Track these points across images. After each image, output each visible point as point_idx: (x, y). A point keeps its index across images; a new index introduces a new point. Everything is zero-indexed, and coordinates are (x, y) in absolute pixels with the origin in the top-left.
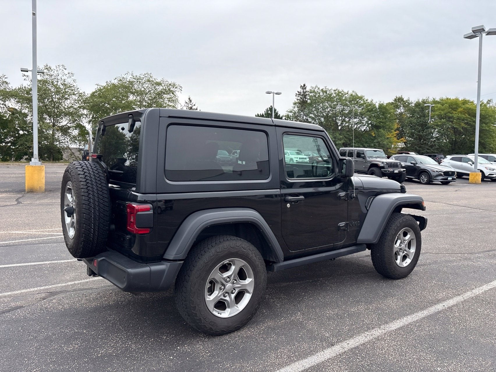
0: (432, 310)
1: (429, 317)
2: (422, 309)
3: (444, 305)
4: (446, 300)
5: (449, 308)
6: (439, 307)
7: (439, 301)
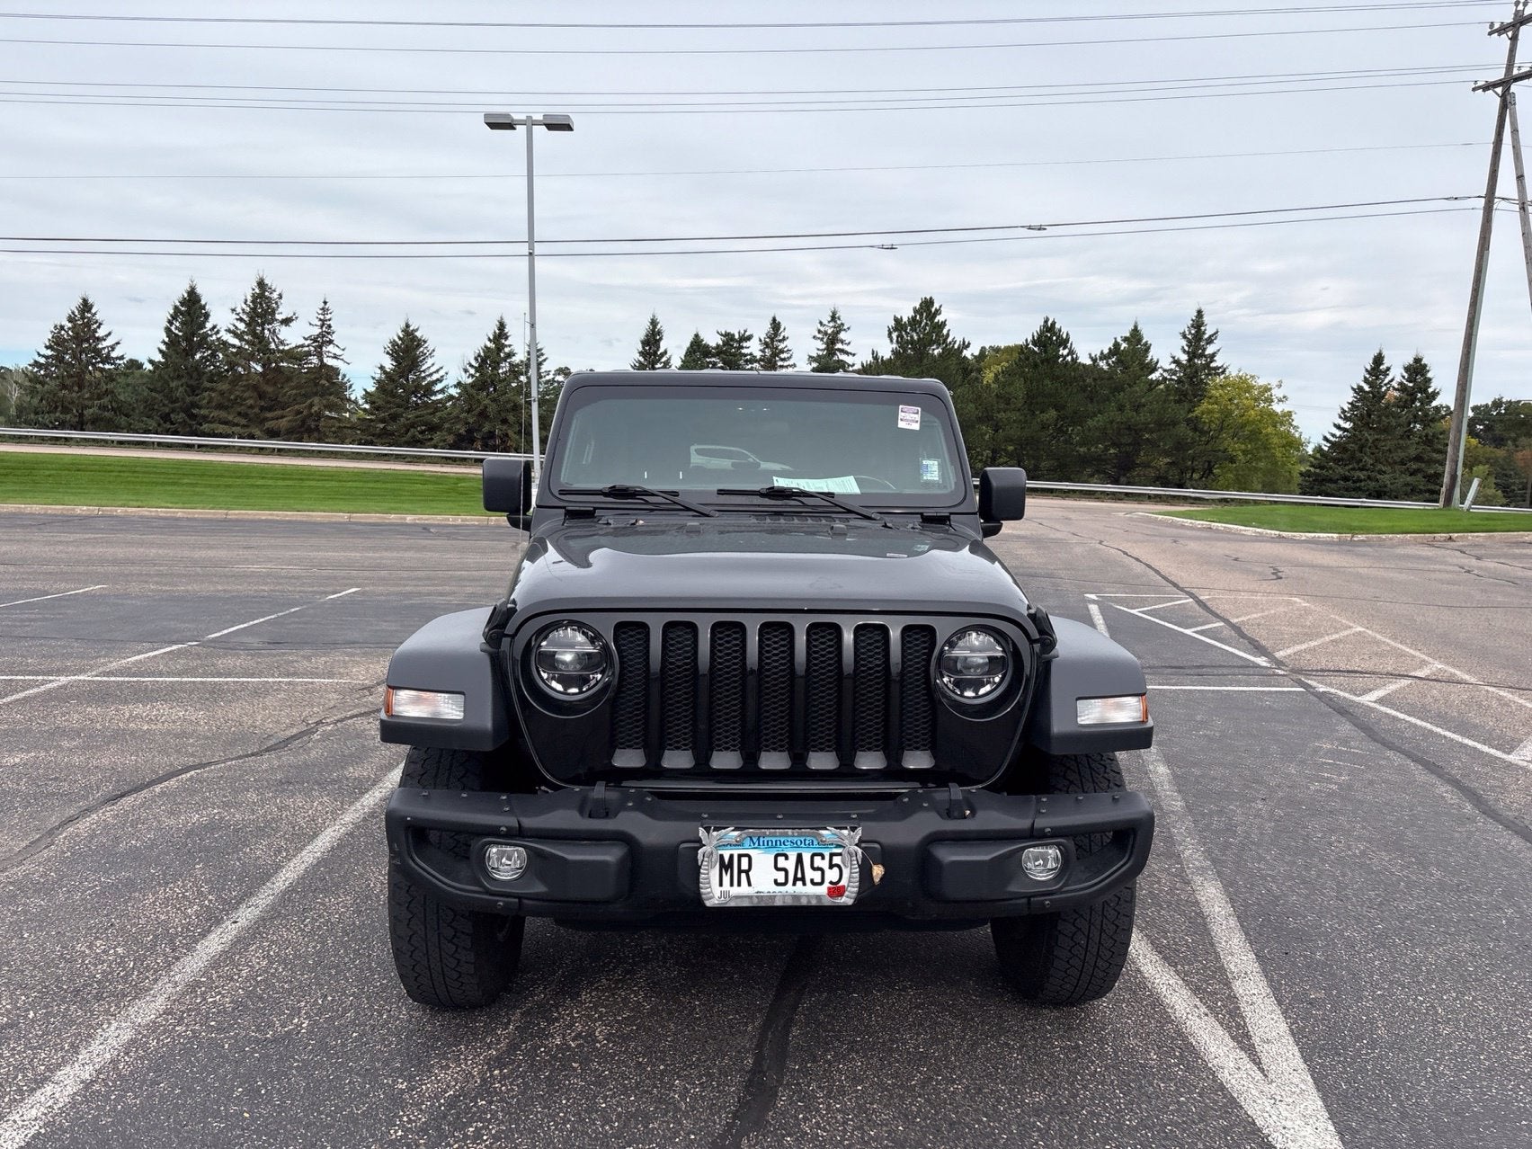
0: (264, 899)
1: (266, 876)
2: (291, 889)
3: (233, 926)
4: (234, 944)
5: (219, 922)
6: (246, 915)
7: (255, 932)
